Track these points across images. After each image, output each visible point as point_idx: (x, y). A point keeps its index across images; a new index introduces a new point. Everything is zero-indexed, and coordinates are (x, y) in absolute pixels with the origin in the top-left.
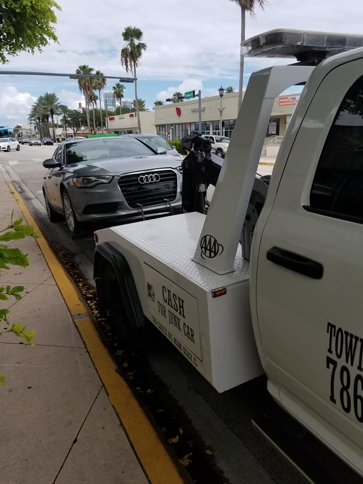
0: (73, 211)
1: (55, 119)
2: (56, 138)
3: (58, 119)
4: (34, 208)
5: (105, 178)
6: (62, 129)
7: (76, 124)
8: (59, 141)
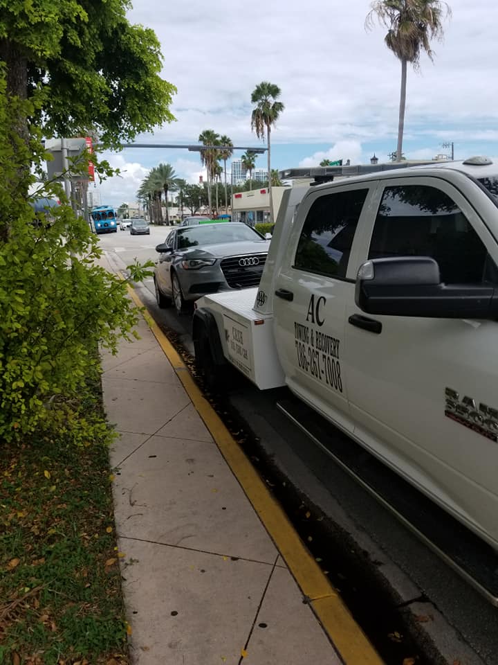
0: (181, 292)
1: (169, 196)
2: (170, 219)
3: (173, 196)
4: (143, 296)
5: (209, 261)
6: (177, 208)
7: (195, 203)
8: (172, 224)
